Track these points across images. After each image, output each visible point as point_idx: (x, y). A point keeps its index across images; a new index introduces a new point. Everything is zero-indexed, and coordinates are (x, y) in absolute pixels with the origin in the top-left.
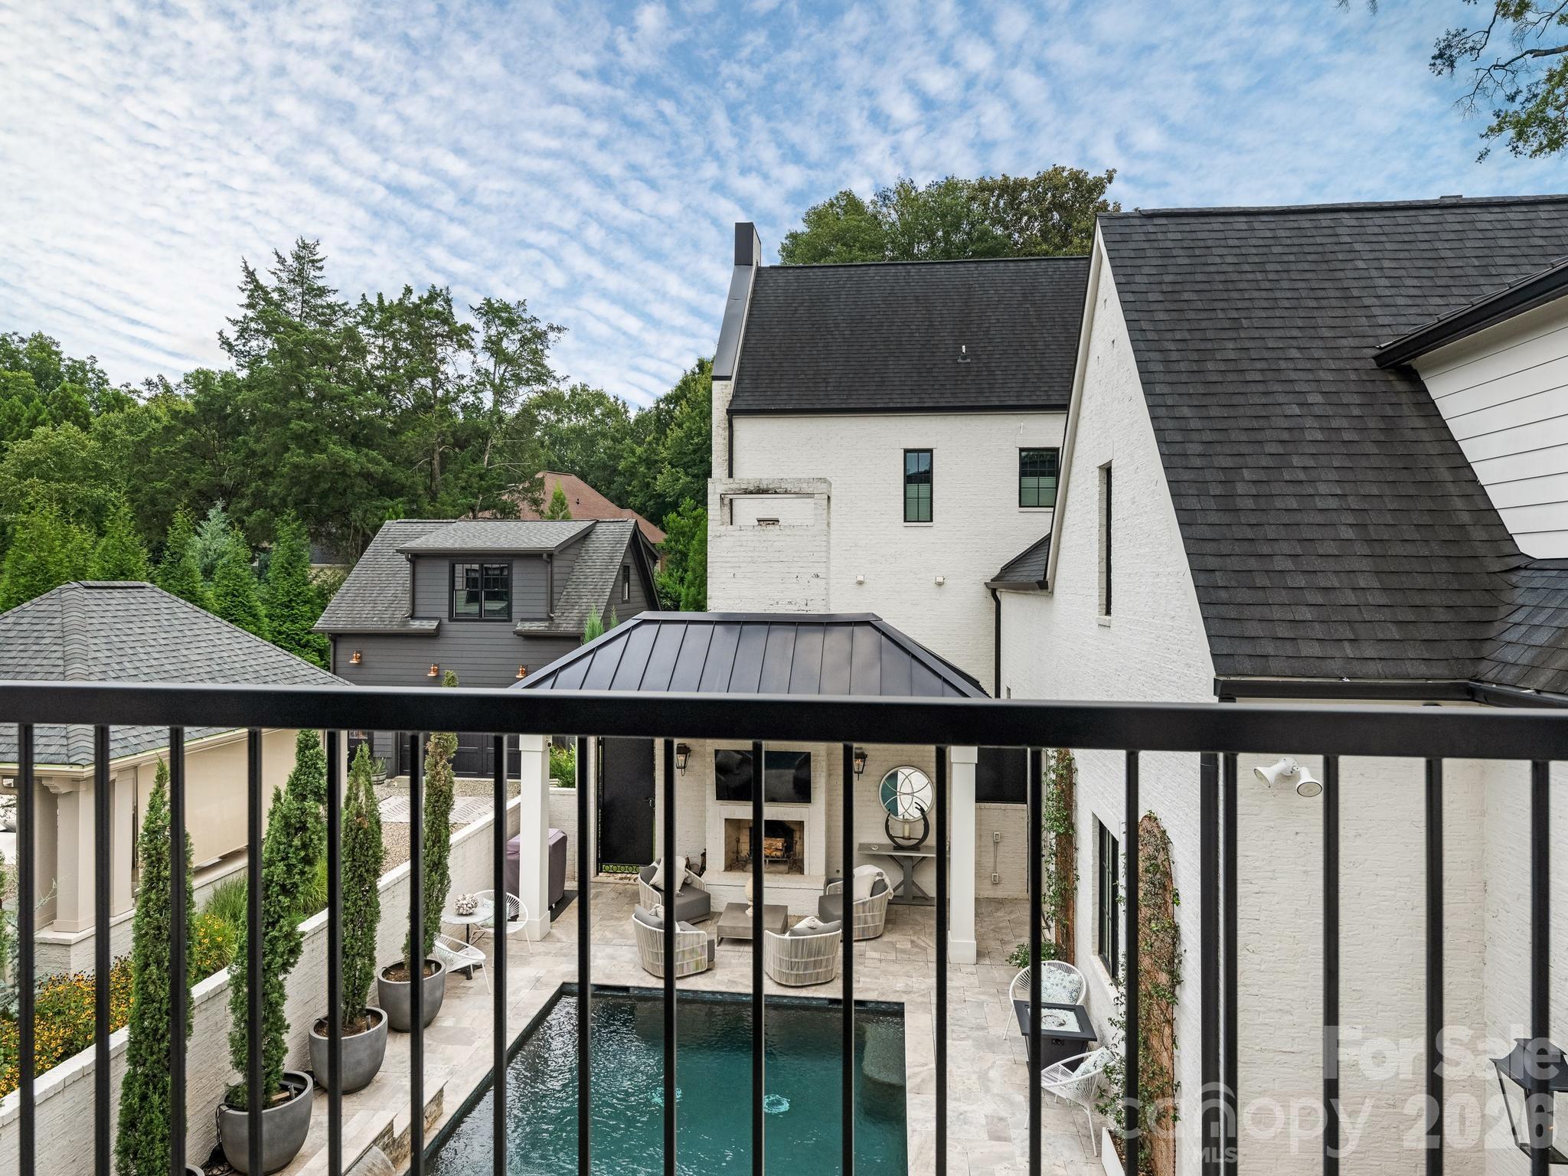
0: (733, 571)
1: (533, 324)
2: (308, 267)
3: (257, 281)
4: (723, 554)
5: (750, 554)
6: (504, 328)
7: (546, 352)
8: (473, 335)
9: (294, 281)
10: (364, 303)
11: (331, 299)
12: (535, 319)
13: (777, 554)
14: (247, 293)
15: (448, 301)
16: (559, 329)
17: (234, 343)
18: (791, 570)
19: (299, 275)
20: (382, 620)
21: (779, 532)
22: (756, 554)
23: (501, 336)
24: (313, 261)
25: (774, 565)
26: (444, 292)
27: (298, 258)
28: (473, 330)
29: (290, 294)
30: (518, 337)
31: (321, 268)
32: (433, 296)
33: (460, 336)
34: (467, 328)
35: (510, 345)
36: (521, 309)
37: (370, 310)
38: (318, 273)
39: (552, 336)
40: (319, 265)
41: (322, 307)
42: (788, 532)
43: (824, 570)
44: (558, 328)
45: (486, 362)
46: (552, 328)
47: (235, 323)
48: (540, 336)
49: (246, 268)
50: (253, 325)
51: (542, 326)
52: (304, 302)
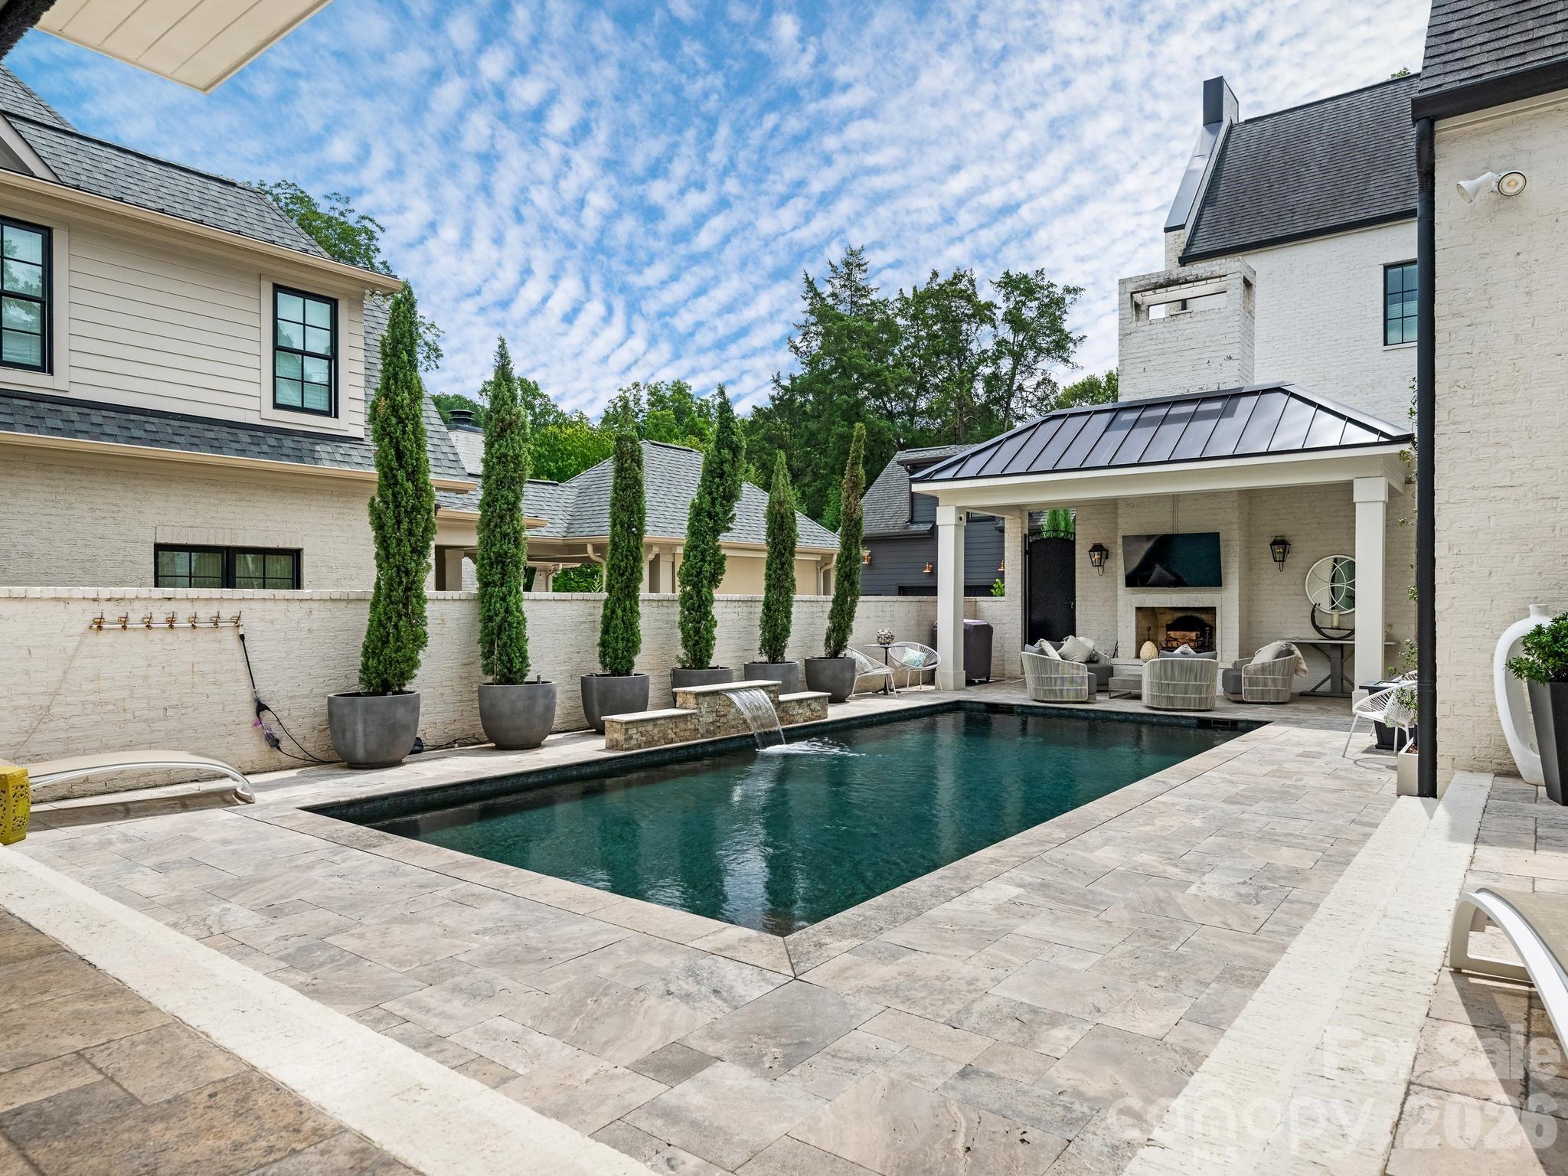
0: (1143, 365)
1: (1050, 289)
2: (855, 271)
3: (815, 289)
4: (1133, 351)
5: (1160, 346)
6: (1023, 298)
7: (1064, 317)
8: (996, 311)
9: (844, 286)
10: (902, 298)
11: (874, 297)
12: (1052, 285)
13: (1187, 342)
14: (809, 301)
15: (971, 282)
16: (1075, 291)
17: (799, 345)
18: (1202, 356)
19: (848, 279)
20: (887, 526)
21: (1190, 320)
22: (1166, 346)
23: (1019, 306)
24: (859, 265)
25: (1185, 353)
26: (968, 273)
27: (847, 264)
28: (995, 307)
29: (841, 297)
30: (1035, 304)
31: (865, 271)
32: (958, 278)
33: (983, 313)
34: (990, 306)
35: (1029, 312)
36: (1039, 278)
37: (907, 303)
38: (863, 276)
39: (1068, 298)
40: (863, 268)
41: (867, 305)
42: (1199, 318)
43: (1238, 351)
44: (1074, 289)
45: (1006, 332)
46: (1067, 290)
47: (799, 327)
48: (1059, 302)
49: (807, 278)
50: (813, 328)
51: (1058, 291)
52: (852, 302)
